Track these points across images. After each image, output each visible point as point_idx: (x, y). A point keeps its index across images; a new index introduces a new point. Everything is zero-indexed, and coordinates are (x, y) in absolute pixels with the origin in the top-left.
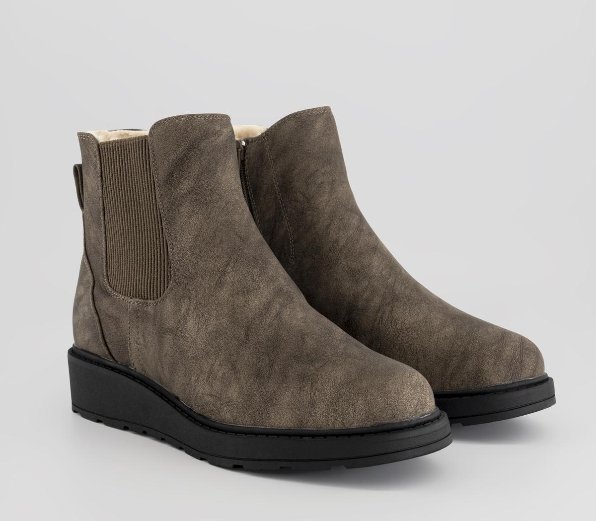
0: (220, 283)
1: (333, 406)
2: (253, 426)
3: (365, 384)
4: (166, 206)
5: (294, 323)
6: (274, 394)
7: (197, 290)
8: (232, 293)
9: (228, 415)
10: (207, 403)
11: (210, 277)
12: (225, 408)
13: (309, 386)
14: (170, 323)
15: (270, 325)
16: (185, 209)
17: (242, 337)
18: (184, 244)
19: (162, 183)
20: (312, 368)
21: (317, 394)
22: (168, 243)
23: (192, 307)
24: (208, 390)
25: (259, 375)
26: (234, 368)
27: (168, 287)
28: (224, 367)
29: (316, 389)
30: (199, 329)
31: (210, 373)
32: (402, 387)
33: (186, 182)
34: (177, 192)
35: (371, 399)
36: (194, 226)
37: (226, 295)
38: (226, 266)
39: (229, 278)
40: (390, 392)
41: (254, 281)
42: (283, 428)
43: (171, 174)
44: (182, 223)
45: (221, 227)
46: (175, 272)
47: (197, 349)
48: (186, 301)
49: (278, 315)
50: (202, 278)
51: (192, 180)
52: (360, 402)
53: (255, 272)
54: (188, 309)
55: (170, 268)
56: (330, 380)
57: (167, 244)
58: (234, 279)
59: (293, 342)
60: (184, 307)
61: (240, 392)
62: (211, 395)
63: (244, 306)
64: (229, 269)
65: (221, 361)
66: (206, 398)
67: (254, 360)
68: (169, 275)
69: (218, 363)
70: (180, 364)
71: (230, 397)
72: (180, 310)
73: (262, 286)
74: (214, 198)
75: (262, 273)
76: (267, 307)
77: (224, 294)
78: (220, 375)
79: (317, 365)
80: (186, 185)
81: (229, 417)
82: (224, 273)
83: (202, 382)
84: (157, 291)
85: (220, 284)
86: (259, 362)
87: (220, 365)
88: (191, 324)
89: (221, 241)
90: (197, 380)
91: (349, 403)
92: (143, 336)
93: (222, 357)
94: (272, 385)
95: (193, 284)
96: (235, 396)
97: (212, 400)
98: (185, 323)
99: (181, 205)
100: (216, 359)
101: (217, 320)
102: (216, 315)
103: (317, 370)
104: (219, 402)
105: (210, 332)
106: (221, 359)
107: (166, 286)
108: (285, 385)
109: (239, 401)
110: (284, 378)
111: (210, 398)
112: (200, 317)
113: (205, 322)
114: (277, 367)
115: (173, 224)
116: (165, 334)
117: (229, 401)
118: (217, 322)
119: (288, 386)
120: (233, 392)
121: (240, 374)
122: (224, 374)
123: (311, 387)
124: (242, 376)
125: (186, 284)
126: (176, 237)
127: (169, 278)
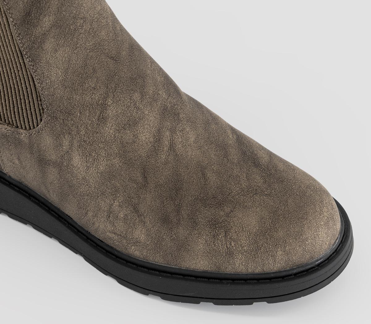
0: (103, 118)
1: (253, 258)
2: (166, 265)
3: (281, 233)
4: (26, 44)
5: (190, 154)
6: (186, 240)
7: (78, 126)
8: (117, 128)
9: (137, 253)
10: (110, 239)
11: (90, 112)
12: (133, 247)
13: (223, 234)
14: (52, 155)
15: (166, 163)
16: (49, 45)
17: (140, 179)
18: (53, 79)
19: (18, 22)
20: (222, 213)
21: (233, 245)
22: (35, 79)
23: (76, 144)
24: (109, 227)
25: (165, 220)
26: (136, 210)
27: (41, 120)
28: (125, 209)
29: (230, 238)
30: (88, 168)
31: (110, 212)
32: (318, 230)
33: (46, 19)
34: (38, 31)
35: (289, 249)
36: (62, 60)
37: (111, 131)
38: (105, 99)
39: (111, 112)
40: (307, 239)
41: (138, 108)
43: (28, 14)
44: (48, 59)
45: (91, 54)
46: (47, 106)
47: (89, 187)
48: (66, 137)
49: (172, 147)
50: (80, 113)
51: (53, 15)
52: (280, 253)
53: (136, 96)
54: (71, 145)
55: (41, 100)
56: (245, 229)
57: (33, 79)
58: (116, 112)
59: (194, 180)
60: (66, 143)
61: (148, 235)
62: (114, 233)
63: (134, 142)
64: (110, 101)
65: (120, 203)
66: (109, 234)
67: (158, 205)
68: (41, 108)
69: (116, 203)
70: (71, 197)
71: (137, 238)
72: (61, 145)
73: (147, 112)
74: (79, 24)
75: (143, 95)
76: (158, 139)
77: (109, 130)
78: (122, 216)
79: (227, 210)
80: (47, 21)
82: (104, 106)
83: (102, 220)
84: (29, 122)
85: (102, 120)
86: (163, 206)
87: (120, 206)
88: (77, 160)
89: (94, 70)
90: (95, 216)
91: (269, 255)
92: (19, 159)
93: (121, 199)
94: (182, 232)
95: (72, 120)
96: (143, 237)
97: (116, 237)
98: (70, 159)
99: (44, 42)
100: (114, 200)
101: (107, 160)
102: (105, 154)
103: (228, 215)
104: (125, 241)
105: (102, 172)
106: (120, 201)
107: (39, 119)
108: (196, 232)
109: (148, 243)
110: (194, 224)
111: (114, 235)
112: (87, 156)
113: (94, 161)
114: (184, 213)
115: (37, 61)
116: (47, 165)
117: (137, 242)
118: (108, 162)
119: (200, 233)
120: (140, 234)
121: (144, 218)
122: (126, 215)
123: (226, 236)
124: (147, 220)
125: (63, 120)
126: (43, 73)
127: (41, 111)
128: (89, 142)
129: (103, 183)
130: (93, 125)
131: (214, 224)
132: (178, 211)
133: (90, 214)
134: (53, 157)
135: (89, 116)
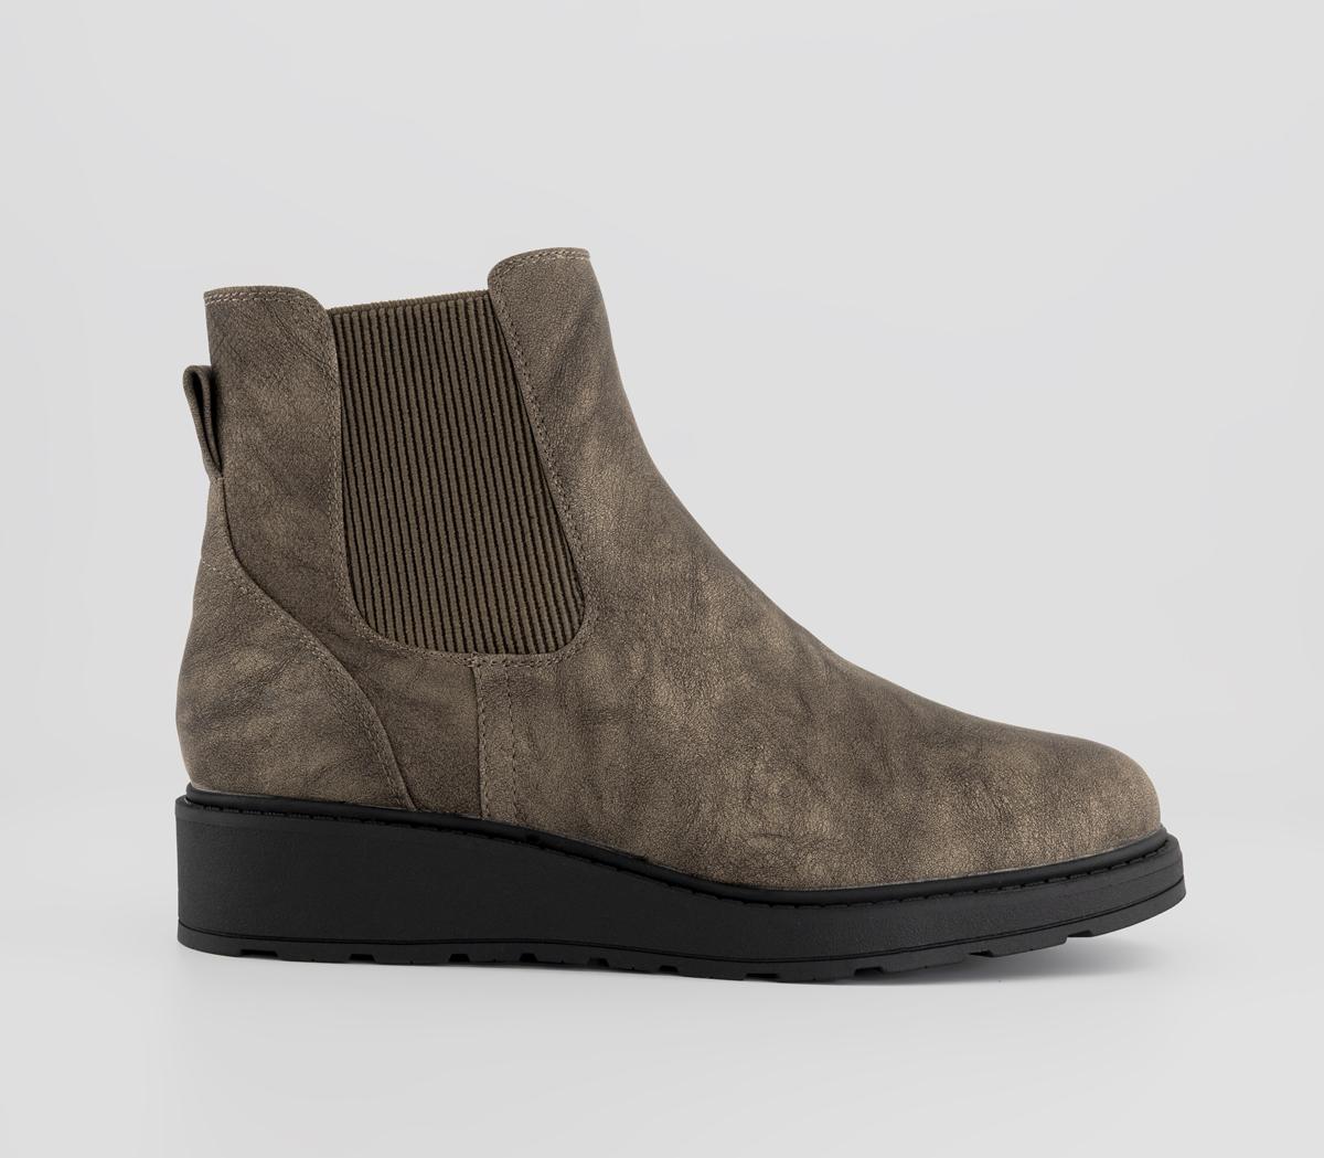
0: (698, 604)
6: (914, 812)
7: (656, 623)
8: (728, 624)
9: (819, 870)
10: (756, 854)
11: (673, 593)
12: (810, 857)
13: (981, 787)
14: (610, 697)
16: (591, 451)
17: (797, 708)
18: (600, 527)
19: (542, 393)
20: (962, 754)
21: (1006, 801)
22: (565, 527)
23: (657, 658)
24: (753, 824)
25: (865, 779)
26: (802, 770)
27: (581, 621)
28: (780, 774)
30: (690, 702)
31: (749, 789)
34: (575, 415)
35: (1108, 797)
36: (612, 489)
37: (720, 629)
38: (695, 570)
39: (709, 594)
42: (953, 877)
44: (590, 482)
46: (590, 587)
47: (698, 744)
48: (636, 647)
50: (657, 596)
51: (595, 388)
54: (648, 663)
55: (577, 579)
56: (1017, 772)
57: (562, 528)
58: (719, 596)
60: (637, 659)
61: (837, 819)
62: (766, 836)
64: (703, 577)
65: (767, 763)
66: (753, 842)
67: (842, 752)
68: (577, 595)
69: (760, 766)
70: (658, 782)
71: (815, 833)
72: (627, 667)
76: (801, 649)
77: (715, 626)
78: (776, 791)
79: (971, 748)
81: (820, 873)
82: (696, 583)
83: (735, 812)
84: (553, 634)
85: (699, 607)
86: (854, 753)
87: (768, 770)
88: (665, 693)
90: (718, 808)
92: (530, 735)
93: (768, 754)
94: (902, 797)
95: (642, 611)
96: (826, 827)
97: (770, 844)
98: (650, 694)
99: (584, 442)
100: (753, 760)
101: (727, 680)
102: (719, 669)
103: (975, 756)
104: (790, 847)
105: (720, 706)
106: (767, 759)
107: (575, 620)
108: (929, 792)
109: (840, 837)
110: (922, 778)
111: (764, 841)
112: (684, 678)
113: (701, 685)
114: (897, 760)
115: (573, 482)
116: (600, 723)
117: (817, 841)
118: (729, 683)
119: (936, 794)
120: (819, 821)
121: (823, 783)
122: (784, 786)
123: (987, 789)
124: (829, 787)
125: (626, 612)
126: (583, 512)
127: (580, 602)
128: (684, 650)
129: (726, 730)
130: (685, 618)
131: (958, 774)
132: (884, 758)
133: (706, 808)
134: (613, 700)
135: (673, 602)
